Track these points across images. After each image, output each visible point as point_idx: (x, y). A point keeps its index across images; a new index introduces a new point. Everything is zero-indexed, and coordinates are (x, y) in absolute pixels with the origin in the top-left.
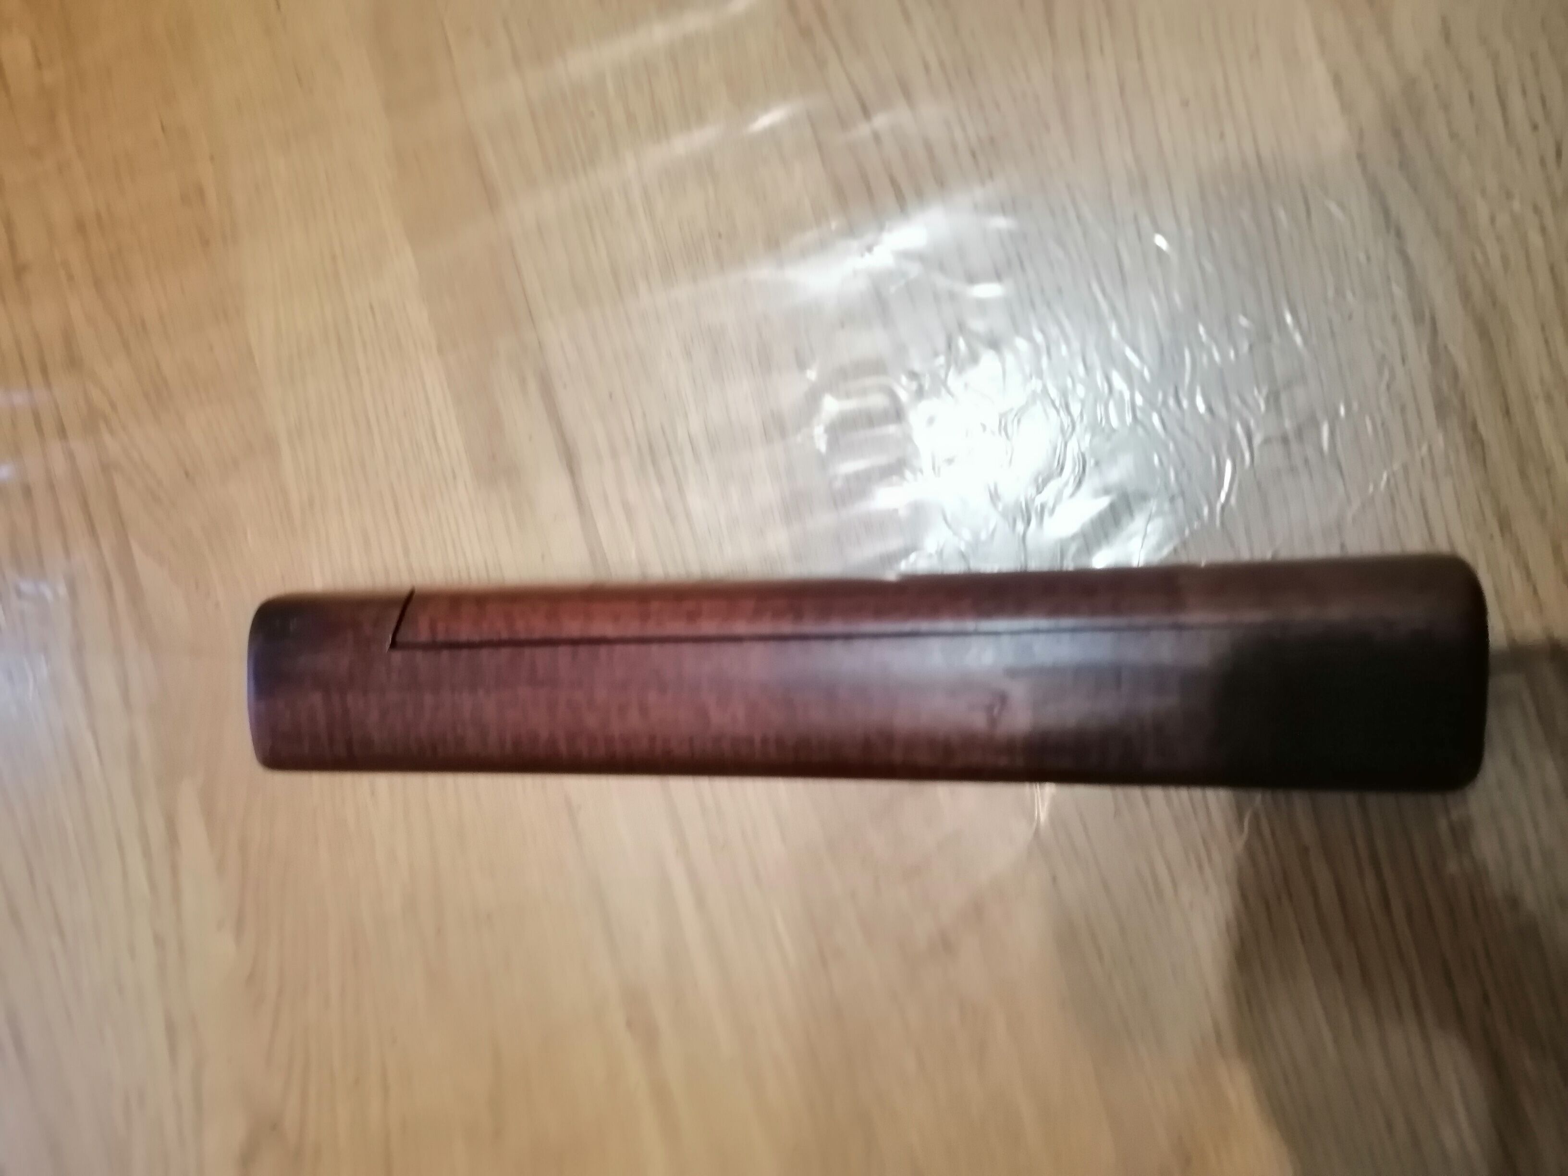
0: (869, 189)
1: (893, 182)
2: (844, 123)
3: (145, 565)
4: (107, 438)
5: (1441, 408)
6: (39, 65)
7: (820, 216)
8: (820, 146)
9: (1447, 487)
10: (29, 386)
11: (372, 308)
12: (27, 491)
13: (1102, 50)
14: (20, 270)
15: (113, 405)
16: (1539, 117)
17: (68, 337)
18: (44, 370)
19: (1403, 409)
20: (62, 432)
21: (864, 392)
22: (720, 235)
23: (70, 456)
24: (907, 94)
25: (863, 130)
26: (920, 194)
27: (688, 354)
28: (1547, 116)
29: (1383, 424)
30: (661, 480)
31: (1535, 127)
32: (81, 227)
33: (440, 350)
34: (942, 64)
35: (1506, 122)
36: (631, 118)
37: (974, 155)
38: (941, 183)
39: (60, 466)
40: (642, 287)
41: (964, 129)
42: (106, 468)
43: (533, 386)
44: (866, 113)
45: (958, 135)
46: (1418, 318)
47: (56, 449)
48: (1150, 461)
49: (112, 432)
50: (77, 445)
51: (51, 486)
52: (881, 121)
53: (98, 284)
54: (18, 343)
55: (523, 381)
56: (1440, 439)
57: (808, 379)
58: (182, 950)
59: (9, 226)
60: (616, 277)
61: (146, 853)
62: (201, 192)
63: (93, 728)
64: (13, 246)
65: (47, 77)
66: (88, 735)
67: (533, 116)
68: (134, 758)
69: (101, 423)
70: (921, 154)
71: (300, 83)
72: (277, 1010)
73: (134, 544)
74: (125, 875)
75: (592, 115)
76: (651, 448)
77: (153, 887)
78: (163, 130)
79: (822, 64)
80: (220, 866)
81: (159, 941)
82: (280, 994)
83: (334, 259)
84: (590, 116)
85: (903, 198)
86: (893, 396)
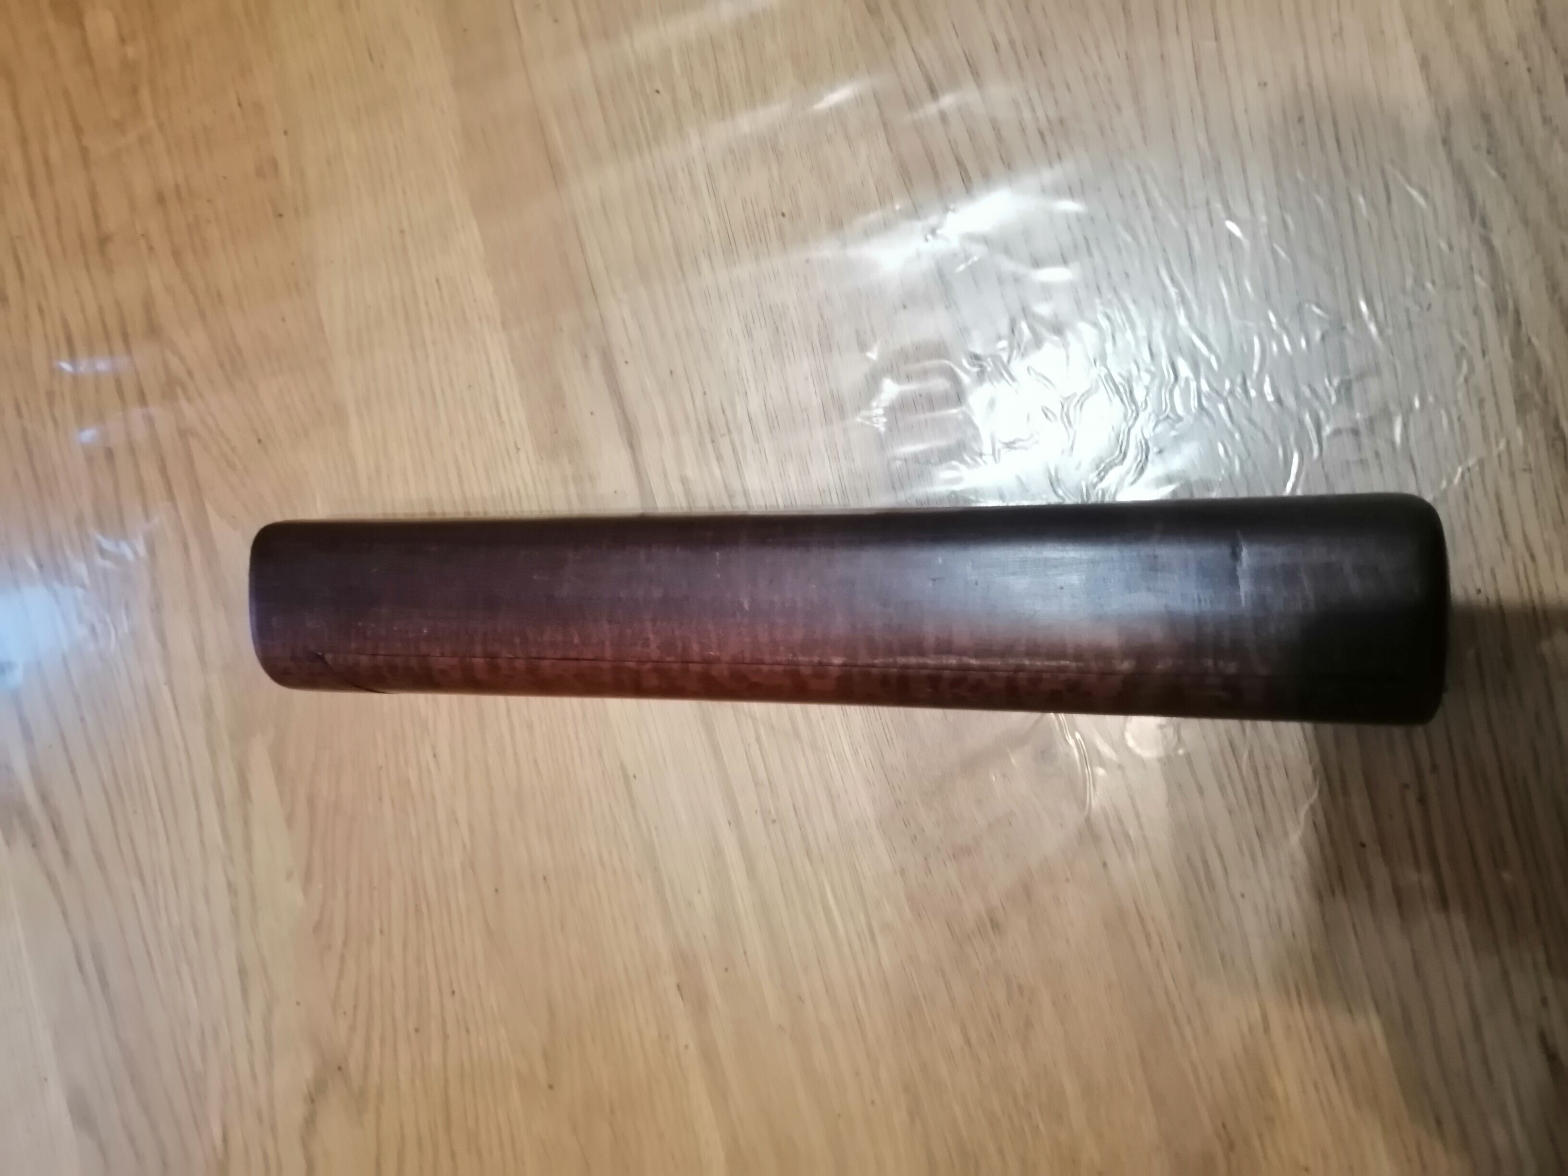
0: (933, 167)
1: (959, 163)
2: (911, 103)
3: (219, 528)
4: (184, 404)
5: (1522, 403)
6: (123, 40)
7: (884, 197)
8: (885, 125)
9: (1524, 482)
10: (111, 353)
11: (437, 281)
12: (110, 454)
13: (1177, 30)
14: (103, 241)
15: (190, 373)
17: (148, 306)
18: (125, 336)
19: (1481, 402)
20: (142, 399)
21: (924, 374)
22: (783, 215)
23: (150, 421)
24: (976, 74)
25: (931, 109)
26: (986, 175)
27: (749, 333)
29: (1459, 419)
30: (719, 458)
32: (161, 199)
33: (504, 324)
34: (1012, 43)
36: (696, 95)
37: (1042, 135)
38: (1008, 165)
39: (140, 433)
40: (705, 265)
41: (1033, 110)
42: (184, 433)
43: (595, 362)
44: (934, 92)
45: (1027, 115)
46: (1500, 309)
47: (136, 414)
48: (1214, 450)
49: (189, 399)
50: (155, 410)
51: (132, 449)
52: (947, 101)
53: (176, 254)
54: (101, 310)
55: (585, 357)
56: (1519, 433)
57: (868, 360)
58: (253, 898)
59: (94, 198)
60: (678, 255)
61: (220, 804)
62: (275, 166)
63: (170, 683)
64: (97, 217)
65: (131, 52)
66: (165, 689)
67: (599, 93)
68: (209, 713)
69: (179, 390)
70: (988, 135)
71: (372, 59)
72: (343, 958)
73: (209, 507)
74: (200, 824)
75: (658, 92)
76: (711, 426)
77: (226, 837)
78: (240, 105)
79: (889, 42)
80: (290, 819)
81: (231, 888)
82: (345, 943)
83: (402, 232)
84: (656, 93)
85: (970, 179)
86: (954, 379)
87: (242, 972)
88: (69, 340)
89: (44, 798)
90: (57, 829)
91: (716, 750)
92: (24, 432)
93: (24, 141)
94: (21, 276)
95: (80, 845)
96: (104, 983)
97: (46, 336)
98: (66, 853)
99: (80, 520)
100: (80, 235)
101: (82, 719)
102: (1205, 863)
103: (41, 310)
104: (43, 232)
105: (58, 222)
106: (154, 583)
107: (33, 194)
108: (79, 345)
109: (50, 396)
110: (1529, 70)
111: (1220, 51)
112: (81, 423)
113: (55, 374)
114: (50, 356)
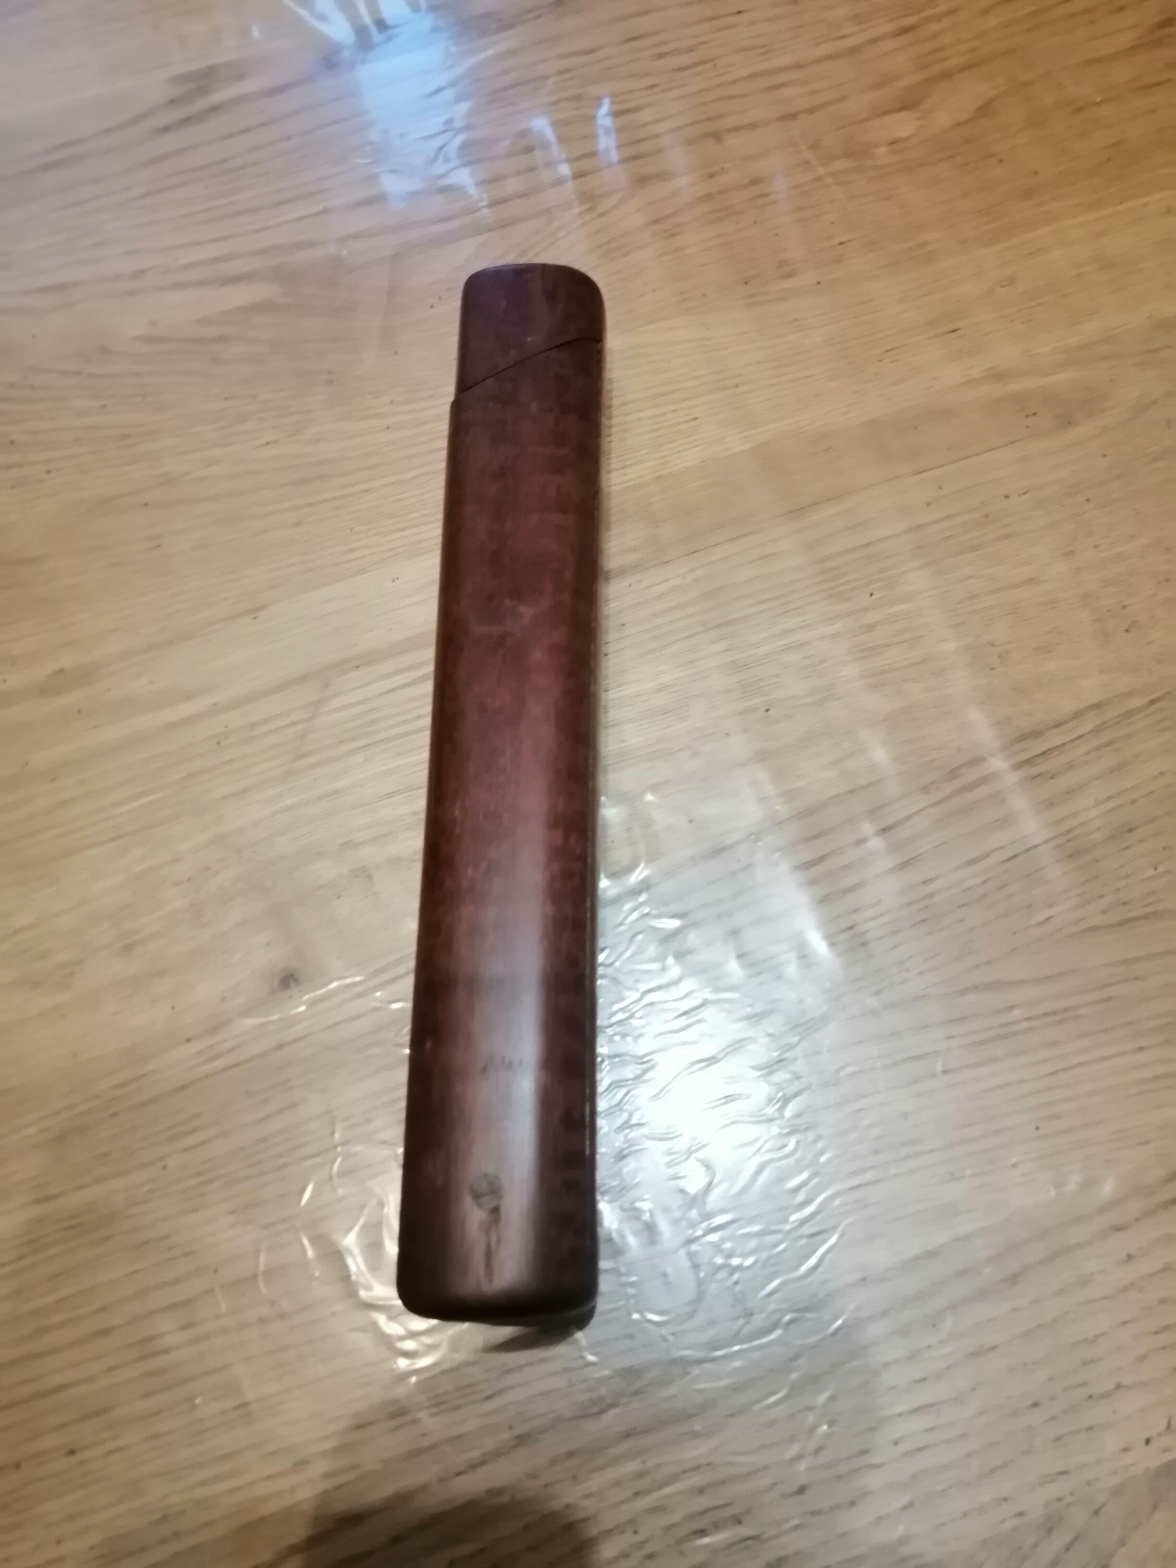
0: (817, 836)
1: (823, 858)
2: (872, 812)
3: (467, 246)
4: (577, 210)
6: (892, 143)
7: (789, 795)
10: (619, 147)
11: (696, 419)
12: (529, 150)
13: (950, 1037)
14: (717, 136)
15: (604, 214)
16: (906, 1446)
17: (661, 175)
18: (635, 158)
20: (580, 175)
22: (768, 710)
23: (559, 182)
24: (903, 865)
25: (868, 830)
26: (812, 882)
27: (660, 690)
28: (907, 1454)
31: (896, 1443)
32: (755, 182)
33: (659, 478)
34: (931, 895)
35: (900, 1415)
36: (870, 628)
37: (851, 928)
39: (550, 174)
40: (719, 647)
41: (873, 918)
42: (548, 213)
43: (629, 558)
44: (883, 831)
45: (870, 913)
47: (565, 171)
49: (580, 214)
50: (570, 187)
51: (532, 169)
52: (877, 844)
53: (708, 197)
54: (655, 136)
56: (604, 1373)
57: (643, 793)
58: (131, 293)
59: (753, 126)
60: (728, 623)
62: (789, 276)
64: (737, 129)
65: (882, 150)
66: (319, 208)
67: (868, 545)
68: (299, 246)
69: (588, 206)
70: (848, 881)
71: (887, 351)
72: (78, 373)
73: (485, 236)
74: (198, 244)
75: (872, 594)
77: (188, 267)
78: (841, 243)
79: (926, 789)
80: (205, 321)
81: (137, 274)
82: (92, 375)
83: (737, 386)
84: (870, 593)
85: (808, 868)
88: (627, 111)
89: (215, 109)
90: (187, 121)
91: (283, 686)
92: (545, 78)
93: (799, 66)
94: (681, 69)
95: (172, 141)
96: (47, 167)
97: (631, 92)
98: (165, 129)
99: (471, 127)
100: (721, 116)
101: (289, 138)
102: (194, 1131)
103: (653, 87)
104: (721, 85)
105: (731, 97)
107: (753, 76)
108: (624, 119)
109: (578, 98)
110: (929, 1346)
111: (933, 1075)
112: (557, 124)
113: (599, 99)
114: (613, 96)
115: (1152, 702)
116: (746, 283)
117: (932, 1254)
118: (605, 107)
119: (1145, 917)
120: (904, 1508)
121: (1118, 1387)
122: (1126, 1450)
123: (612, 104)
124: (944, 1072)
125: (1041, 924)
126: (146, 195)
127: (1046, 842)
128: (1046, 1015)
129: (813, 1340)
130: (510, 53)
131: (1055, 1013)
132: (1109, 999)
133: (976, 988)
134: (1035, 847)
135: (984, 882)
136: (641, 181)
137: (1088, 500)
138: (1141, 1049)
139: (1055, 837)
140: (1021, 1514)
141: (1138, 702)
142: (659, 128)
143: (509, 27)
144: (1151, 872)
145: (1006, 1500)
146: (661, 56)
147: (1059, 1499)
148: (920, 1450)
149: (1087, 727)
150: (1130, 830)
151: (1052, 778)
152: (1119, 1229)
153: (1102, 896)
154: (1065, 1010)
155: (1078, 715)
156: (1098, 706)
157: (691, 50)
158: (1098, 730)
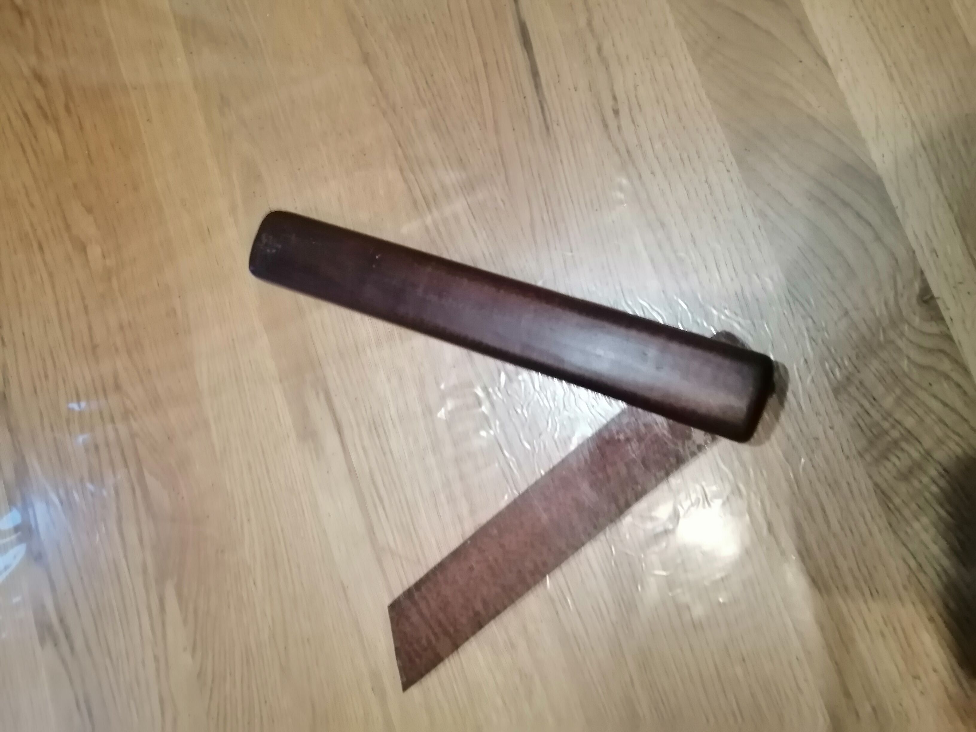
3: (150, 480)
4: (133, 422)
6: (104, 257)
10: (98, 399)
12: (97, 447)
13: (556, 249)
14: (94, 347)
15: (136, 408)
16: (733, 275)
17: (116, 377)
18: (105, 392)
20: (113, 421)
21: (464, 396)
23: (116, 431)
27: (389, 380)
28: (736, 274)
30: (379, 436)
31: (732, 280)
32: (122, 328)
33: (281, 380)
35: (721, 278)
39: (112, 437)
40: (368, 351)
42: (133, 436)
47: (109, 427)
49: (135, 420)
50: (119, 426)
51: (107, 445)
53: (129, 353)
54: (93, 381)
55: (317, 394)
58: (167, 662)
59: (90, 328)
60: (357, 348)
61: (151, 616)
62: (175, 311)
63: (126, 557)
64: (91, 337)
65: (108, 262)
66: (123, 561)
68: (145, 571)
69: (130, 416)
71: (218, 264)
72: (211, 689)
73: (145, 471)
74: (140, 627)
76: (374, 422)
77: (153, 633)
78: (158, 285)
80: (185, 621)
81: (156, 659)
82: (213, 681)
83: (233, 340)
86: (477, 396)
87: (162, 701)
88: (77, 394)
89: (61, 621)
90: (68, 636)
92: (55, 439)
94: (55, 366)
95: (79, 643)
96: (90, 715)
97: (66, 392)
98: (72, 648)
99: (82, 480)
100: (84, 346)
101: (81, 578)
103: (64, 381)
104: (66, 345)
105: (73, 339)
106: (118, 508)
107: (61, 326)
108: (82, 396)
109: (68, 421)
110: (691, 263)
111: (573, 257)
112: (82, 431)
113: (70, 410)
114: (68, 402)
115: (400, 145)
116: (177, 334)
117: (652, 261)
118: (74, 406)
119: (502, 156)
120: (758, 277)
121: (706, 182)
122: (732, 181)
123: (72, 401)
124: (572, 251)
125: (504, 204)
126: (111, 658)
127: (466, 199)
128: (546, 204)
129: (689, 315)
130: (39, 457)
131: (545, 199)
132: (539, 175)
133: (534, 236)
134: (468, 205)
135: (484, 229)
136: (118, 387)
137: (299, 169)
138: (561, 161)
139: (464, 195)
140: (759, 227)
141: (400, 152)
142: (88, 378)
143: (23, 458)
144: (481, 151)
145: (754, 233)
146: (46, 376)
147: (753, 210)
148: (735, 270)
149: (412, 177)
150: (461, 160)
151: (436, 194)
152: (640, 177)
153: (492, 175)
154: (544, 194)
155: (405, 180)
156: (401, 170)
157: (44, 360)
158: (413, 172)
